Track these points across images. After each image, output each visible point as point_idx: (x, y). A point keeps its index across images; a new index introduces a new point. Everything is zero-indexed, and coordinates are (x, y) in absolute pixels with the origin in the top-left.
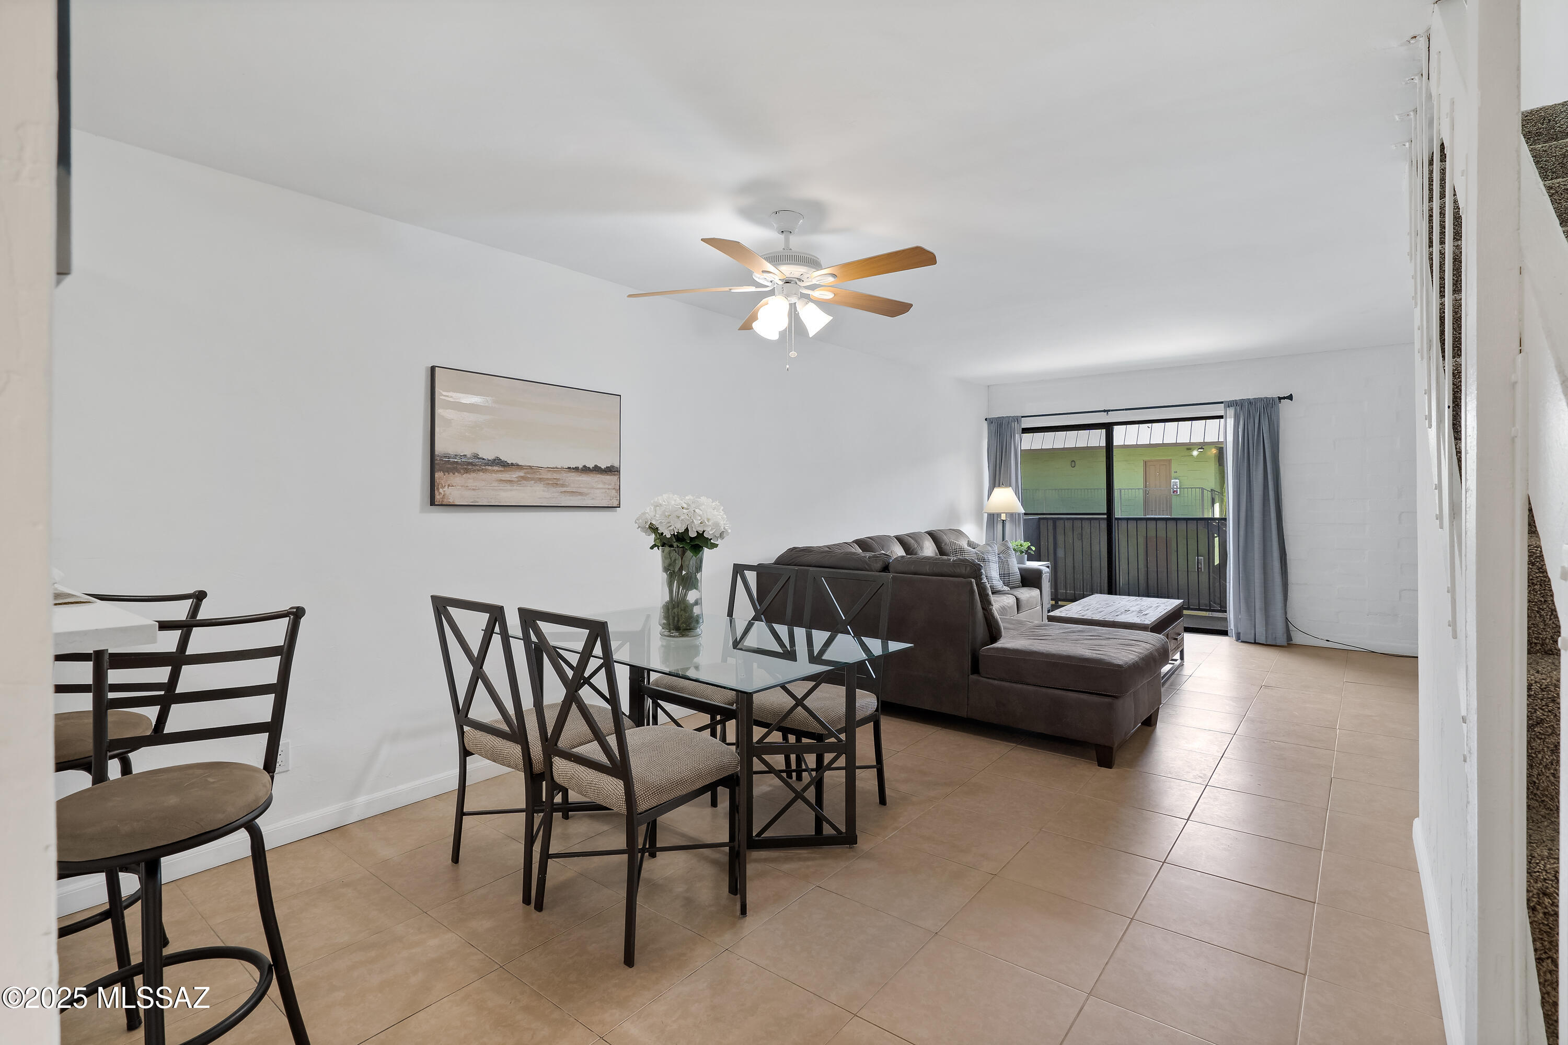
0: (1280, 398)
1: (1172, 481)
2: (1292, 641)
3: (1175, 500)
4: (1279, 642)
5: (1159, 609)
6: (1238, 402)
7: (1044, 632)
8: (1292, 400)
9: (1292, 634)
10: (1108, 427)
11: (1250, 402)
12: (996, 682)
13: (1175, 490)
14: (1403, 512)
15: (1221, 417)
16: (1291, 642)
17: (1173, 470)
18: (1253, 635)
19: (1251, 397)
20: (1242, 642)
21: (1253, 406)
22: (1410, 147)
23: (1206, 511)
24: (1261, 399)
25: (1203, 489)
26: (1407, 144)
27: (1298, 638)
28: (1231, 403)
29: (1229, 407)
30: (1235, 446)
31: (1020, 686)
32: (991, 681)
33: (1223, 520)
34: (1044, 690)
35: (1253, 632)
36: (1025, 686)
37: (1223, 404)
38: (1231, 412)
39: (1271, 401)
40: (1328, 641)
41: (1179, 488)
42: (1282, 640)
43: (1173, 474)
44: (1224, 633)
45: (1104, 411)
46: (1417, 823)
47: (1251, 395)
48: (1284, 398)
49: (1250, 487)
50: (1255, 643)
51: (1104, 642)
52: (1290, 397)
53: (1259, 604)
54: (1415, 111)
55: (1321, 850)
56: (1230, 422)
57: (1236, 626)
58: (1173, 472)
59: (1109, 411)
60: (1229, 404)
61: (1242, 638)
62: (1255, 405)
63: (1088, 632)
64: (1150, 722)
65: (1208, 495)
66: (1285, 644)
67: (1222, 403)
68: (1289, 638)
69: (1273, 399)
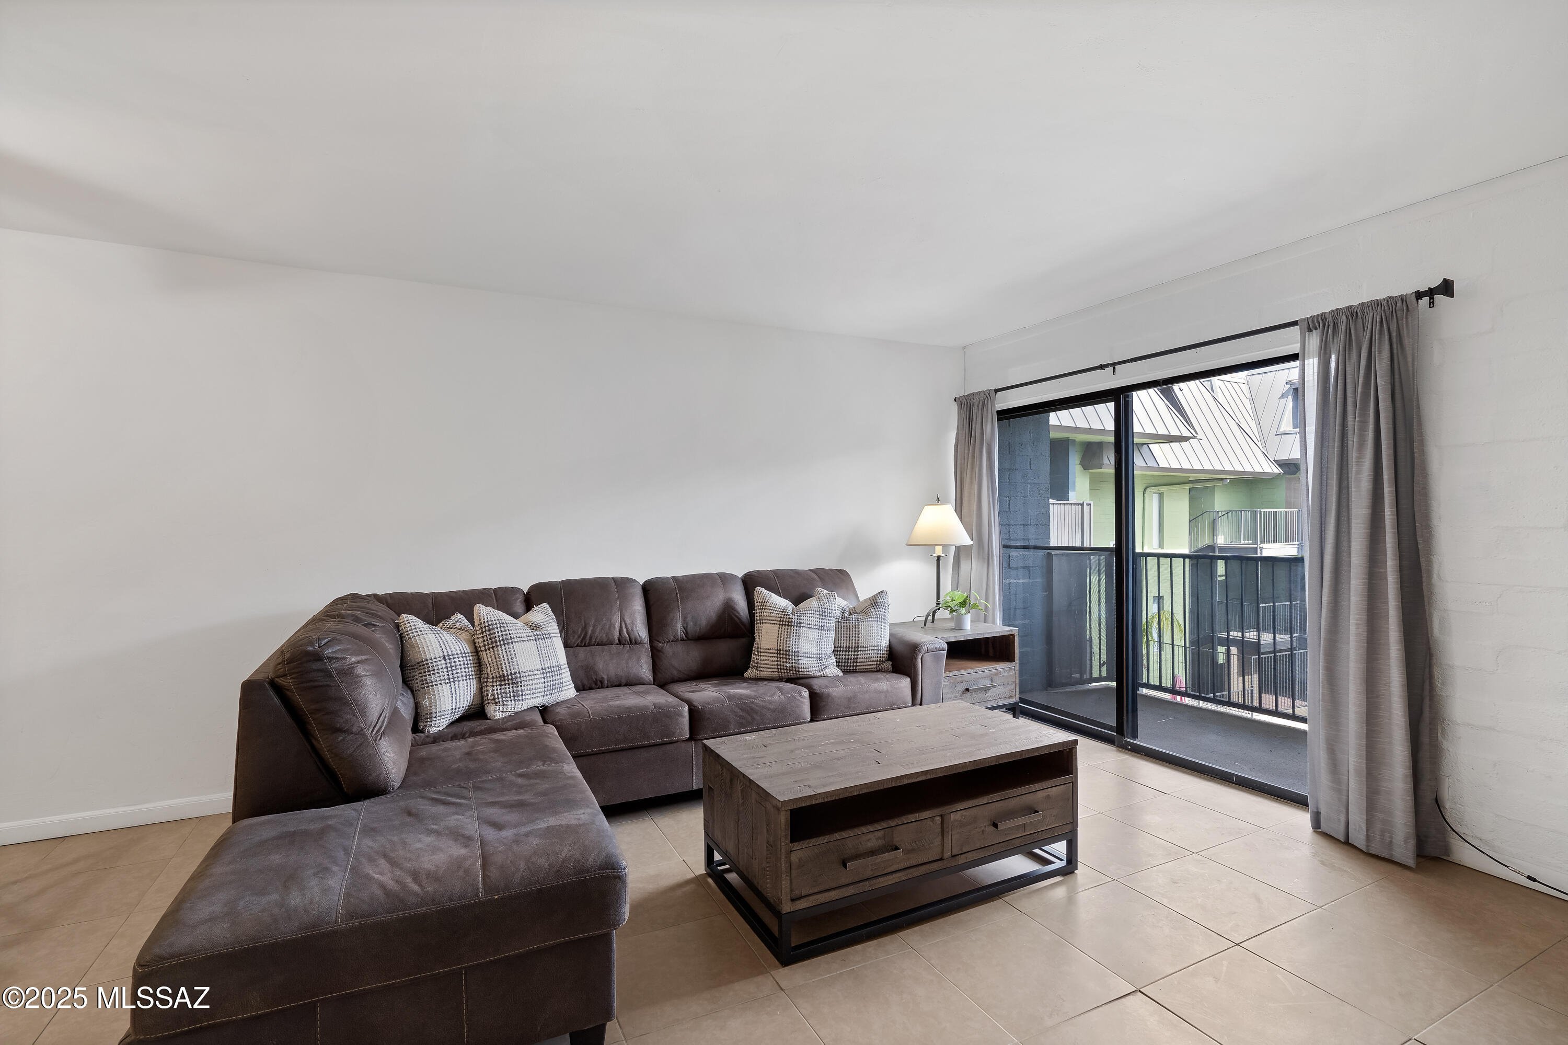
0: (1420, 295)
6: (1327, 316)
8: (1451, 295)
10: (1119, 397)
11: (1353, 313)
15: (1294, 357)
19: (1355, 302)
21: (1360, 321)
24: (1377, 303)
28: (1313, 321)
29: (1308, 331)
35: (1343, 818)
37: (1298, 327)
38: (1313, 342)
39: (1399, 304)
44: (1303, 804)
47: (1354, 298)
48: (1432, 293)
52: (1447, 288)
56: (1312, 364)
60: (1310, 325)
62: (1364, 318)
67: (1295, 323)
69: (1403, 299)
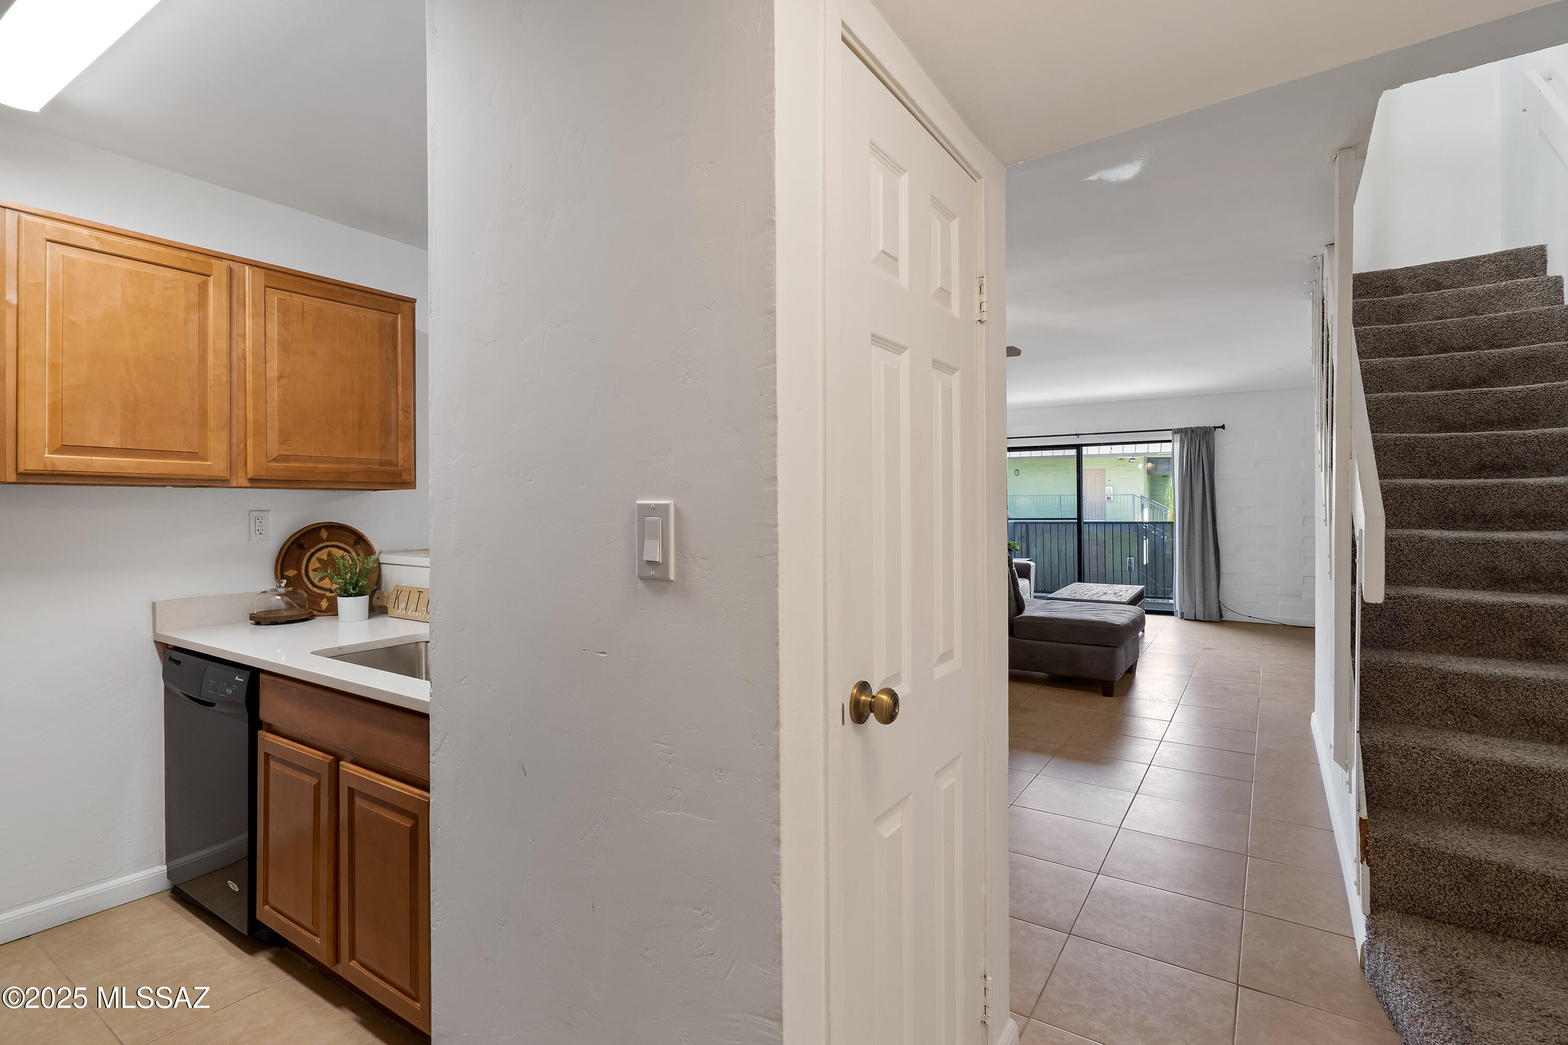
0: (1215, 428)
1: (1106, 488)
2: (1223, 617)
3: (1108, 504)
4: (1213, 619)
5: (1128, 592)
6: (1183, 429)
7: (1053, 607)
8: (1224, 429)
9: (1223, 613)
10: (1079, 447)
11: (1192, 430)
12: (1027, 641)
13: (1109, 496)
14: (1306, 517)
15: (1170, 441)
16: (1223, 619)
17: (1107, 479)
18: (1194, 613)
19: (1193, 426)
20: (1185, 619)
22: (1313, 294)
23: (1136, 515)
24: (1201, 428)
25: (1134, 496)
26: (1311, 293)
27: (1228, 616)
29: (1176, 433)
30: (1181, 465)
31: (1046, 643)
32: (1023, 640)
33: (1172, 523)
34: (1063, 644)
35: (1194, 612)
36: (1049, 643)
38: (1177, 437)
39: (1208, 429)
40: (1250, 617)
41: (1113, 495)
42: (1215, 617)
43: (1107, 483)
44: (1171, 613)
45: (1076, 435)
46: (1314, 715)
47: (1193, 425)
48: (1218, 427)
49: (1192, 497)
50: (1195, 620)
51: (1101, 612)
52: (1223, 427)
53: (1198, 589)
54: (1316, 281)
55: (1256, 732)
56: (1177, 445)
57: (1180, 607)
58: (1107, 480)
59: (1080, 434)
60: (1176, 431)
61: (1185, 617)
62: (1196, 433)
63: (1086, 606)
64: (1131, 671)
65: (1138, 501)
66: (1218, 620)
67: (1171, 430)
68: (1221, 616)
69: (1210, 428)
